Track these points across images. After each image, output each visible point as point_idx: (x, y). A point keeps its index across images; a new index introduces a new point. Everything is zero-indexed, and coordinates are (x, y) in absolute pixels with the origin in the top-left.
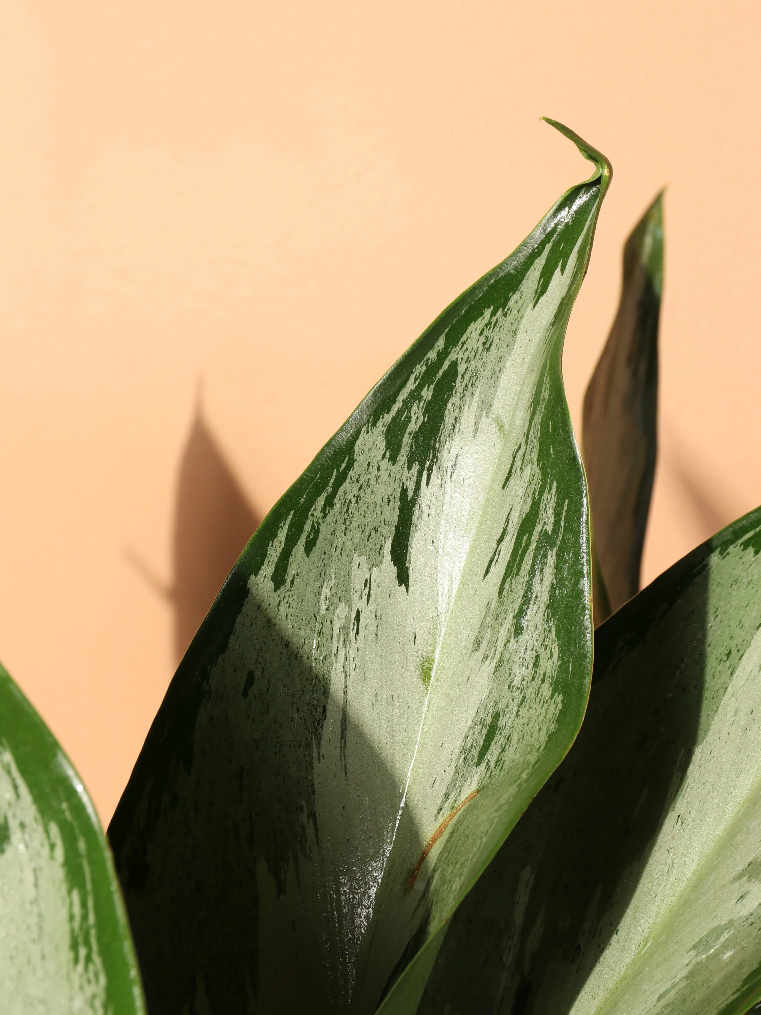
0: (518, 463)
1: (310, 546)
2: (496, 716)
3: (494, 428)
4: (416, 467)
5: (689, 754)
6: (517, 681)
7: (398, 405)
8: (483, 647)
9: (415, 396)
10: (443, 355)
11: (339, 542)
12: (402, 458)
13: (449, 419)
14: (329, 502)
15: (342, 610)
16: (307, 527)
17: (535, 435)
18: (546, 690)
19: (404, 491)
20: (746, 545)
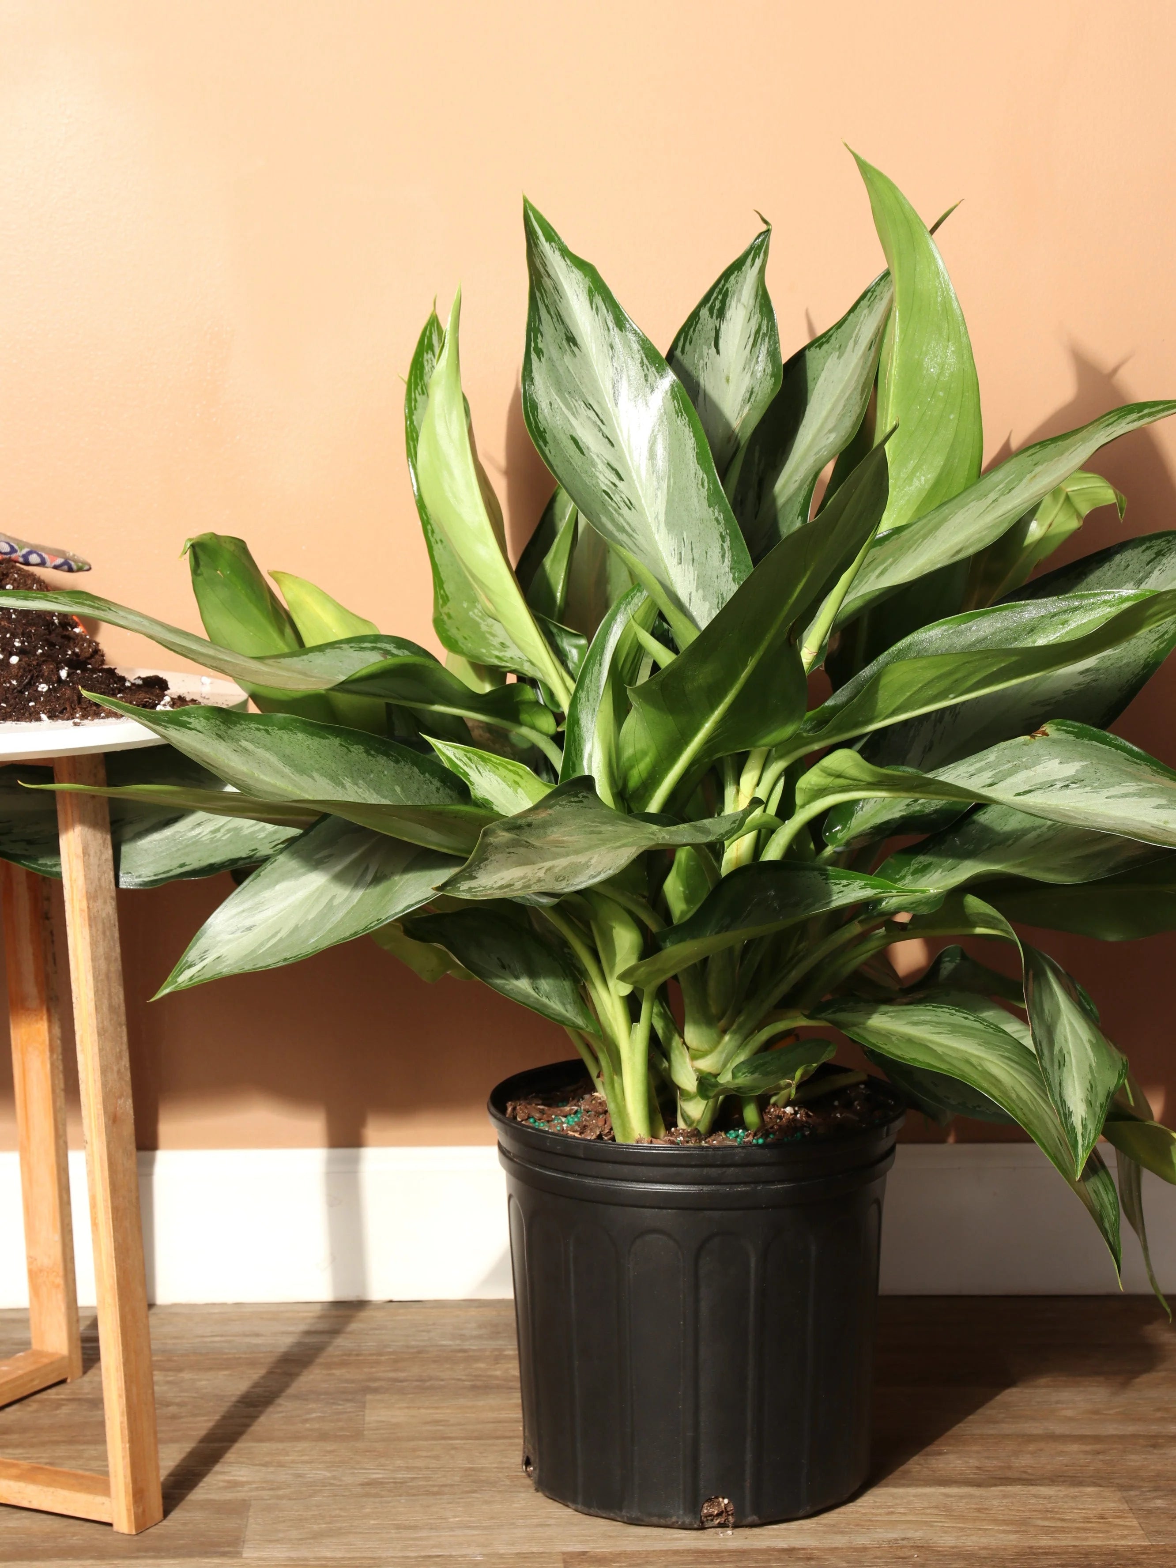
0: (752, 315)
1: (690, 343)
2: (753, 388)
3: (742, 306)
4: (719, 319)
5: (805, 410)
6: (758, 377)
7: (711, 301)
8: (746, 370)
9: (716, 298)
10: (723, 286)
11: (699, 342)
12: (714, 317)
13: (727, 305)
14: (694, 330)
15: (701, 361)
16: (689, 337)
17: (758, 305)
18: (769, 378)
19: (716, 327)
20: (816, 347)
